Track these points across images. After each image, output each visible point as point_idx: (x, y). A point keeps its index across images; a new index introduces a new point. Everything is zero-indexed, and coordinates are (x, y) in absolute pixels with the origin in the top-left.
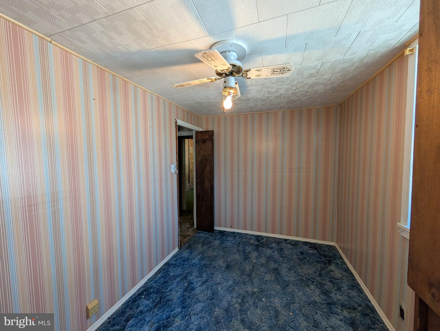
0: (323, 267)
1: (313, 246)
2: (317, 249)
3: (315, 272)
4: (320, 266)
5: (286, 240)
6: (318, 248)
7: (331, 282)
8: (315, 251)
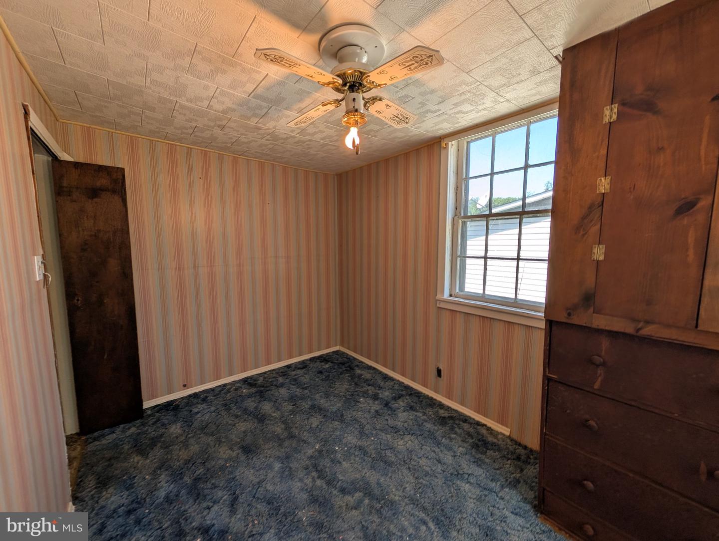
0: (351, 376)
1: (323, 359)
2: (329, 361)
3: (350, 385)
4: (349, 376)
5: (288, 367)
6: (328, 358)
7: (369, 385)
8: (330, 363)
